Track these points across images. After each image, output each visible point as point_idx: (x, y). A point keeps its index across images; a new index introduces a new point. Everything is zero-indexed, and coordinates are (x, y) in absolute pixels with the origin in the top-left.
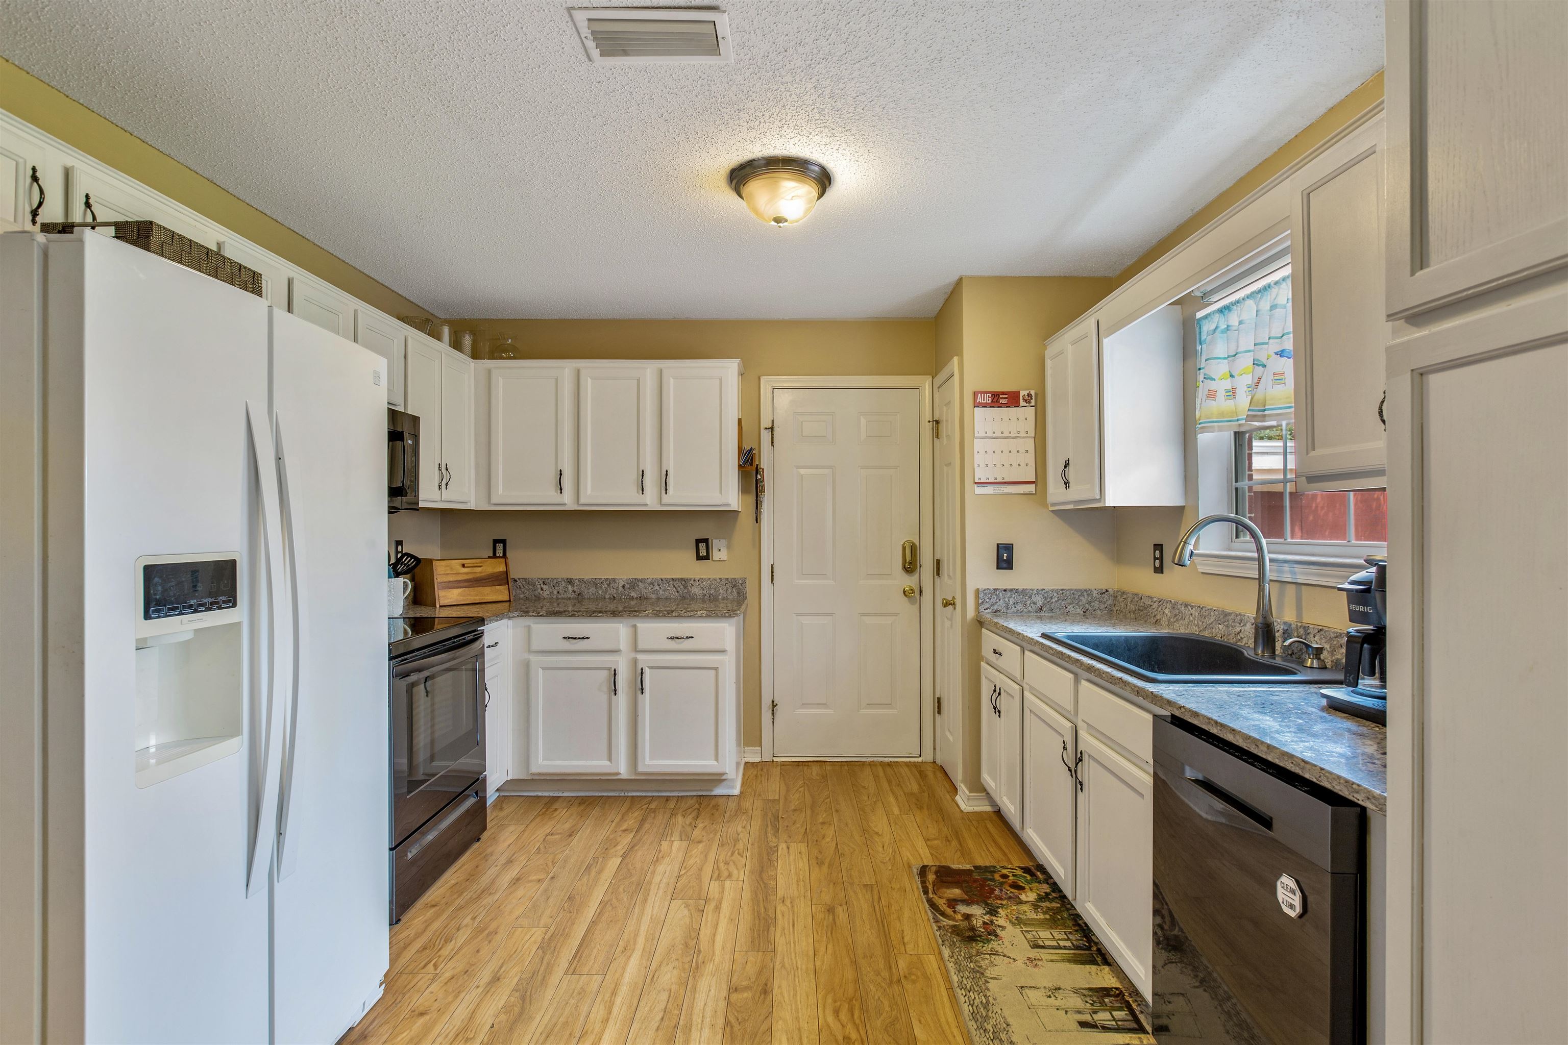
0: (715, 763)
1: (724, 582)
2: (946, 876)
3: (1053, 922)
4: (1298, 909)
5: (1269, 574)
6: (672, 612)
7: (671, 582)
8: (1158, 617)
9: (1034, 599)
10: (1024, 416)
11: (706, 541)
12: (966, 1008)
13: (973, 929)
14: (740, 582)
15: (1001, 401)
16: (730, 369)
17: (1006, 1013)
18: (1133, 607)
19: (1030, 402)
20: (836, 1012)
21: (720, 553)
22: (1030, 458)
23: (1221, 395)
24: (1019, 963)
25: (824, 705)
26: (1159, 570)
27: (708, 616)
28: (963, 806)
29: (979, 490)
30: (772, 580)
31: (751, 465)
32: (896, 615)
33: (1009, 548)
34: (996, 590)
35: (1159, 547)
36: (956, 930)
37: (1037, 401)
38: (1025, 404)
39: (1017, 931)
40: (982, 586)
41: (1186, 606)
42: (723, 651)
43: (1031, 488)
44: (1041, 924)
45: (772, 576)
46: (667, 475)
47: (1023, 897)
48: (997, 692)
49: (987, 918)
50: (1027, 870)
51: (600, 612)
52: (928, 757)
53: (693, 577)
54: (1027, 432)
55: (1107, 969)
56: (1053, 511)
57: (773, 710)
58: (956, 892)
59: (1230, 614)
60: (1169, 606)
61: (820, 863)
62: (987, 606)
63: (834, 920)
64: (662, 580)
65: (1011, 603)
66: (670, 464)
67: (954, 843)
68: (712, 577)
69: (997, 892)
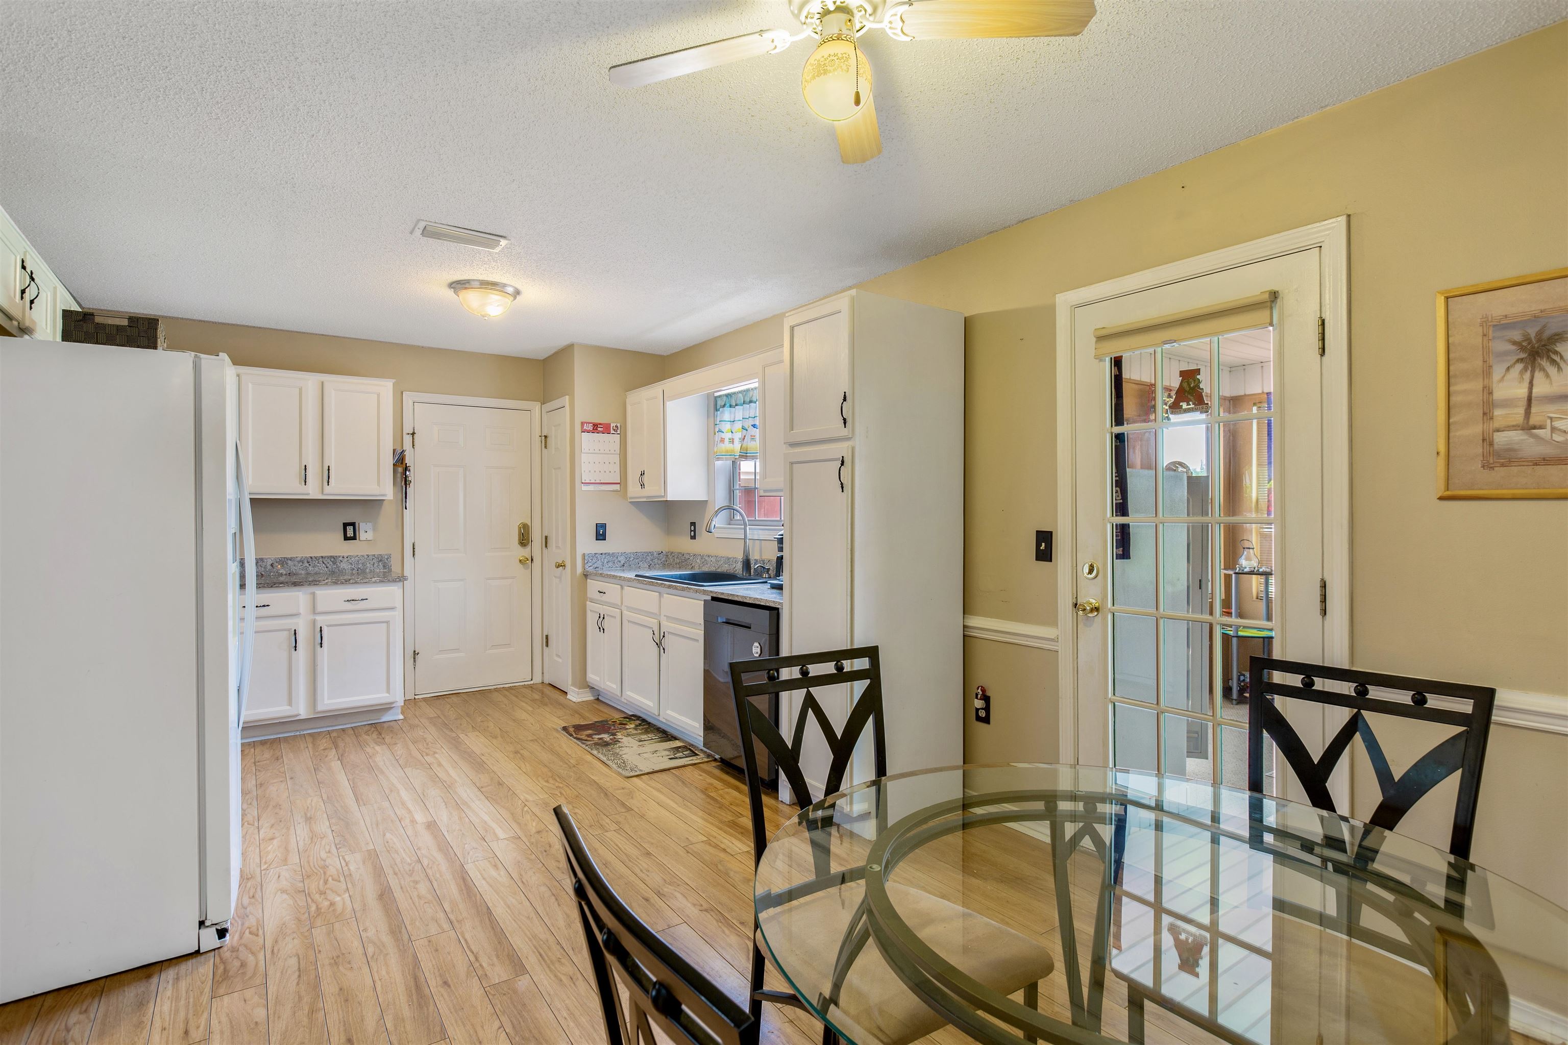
0: (387, 695)
1: (371, 558)
2: (578, 728)
3: (646, 732)
4: (759, 653)
5: (749, 536)
6: (350, 580)
7: (321, 560)
8: (693, 565)
9: (619, 559)
10: (613, 440)
11: (353, 524)
12: (614, 766)
13: (605, 742)
14: (386, 557)
15: (599, 429)
16: (386, 387)
17: (634, 763)
18: (678, 561)
19: (617, 431)
20: (547, 781)
21: (366, 533)
22: (617, 468)
23: (727, 440)
24: (635, 747)
25: (457, 650)
26: (693, 538)
27: (381, 581)
28: (574, 700)
29: (584, 488)
30: (414, 555)
31: (402, 463)
32: (513, 578)
33: (604, 526)
34: (596, 554)
35: (693, 524)
36: (596, 744)
37: (621, 430)
38: (614, 432)
39: (629, 738)
40: (587, 552)
41: (709, 556)
42: (393, 609)
43: (617, 487)
44: (641, 734)
45: (414, 551)
46: (329, 470)
47: (627, 727)
48: (602, 618)
49: (611, 737)
50: (625, 718)
51: (281, 583)
52: (537, 679)
53: (342, 555)
54: (615, 451)
55: (677, 741)
56: (630, 502)
57: (414, 658)
58: (590, 732)
59: (731, 558)
60: (699, 557)
61: (496, 737)
62: (590, 564)
63: (521, 755)
64: (311, 558)
65: (605, 562)
66: (331, 460)
67: (577, 715)
68: (359, 554)
69: (612, 728)
